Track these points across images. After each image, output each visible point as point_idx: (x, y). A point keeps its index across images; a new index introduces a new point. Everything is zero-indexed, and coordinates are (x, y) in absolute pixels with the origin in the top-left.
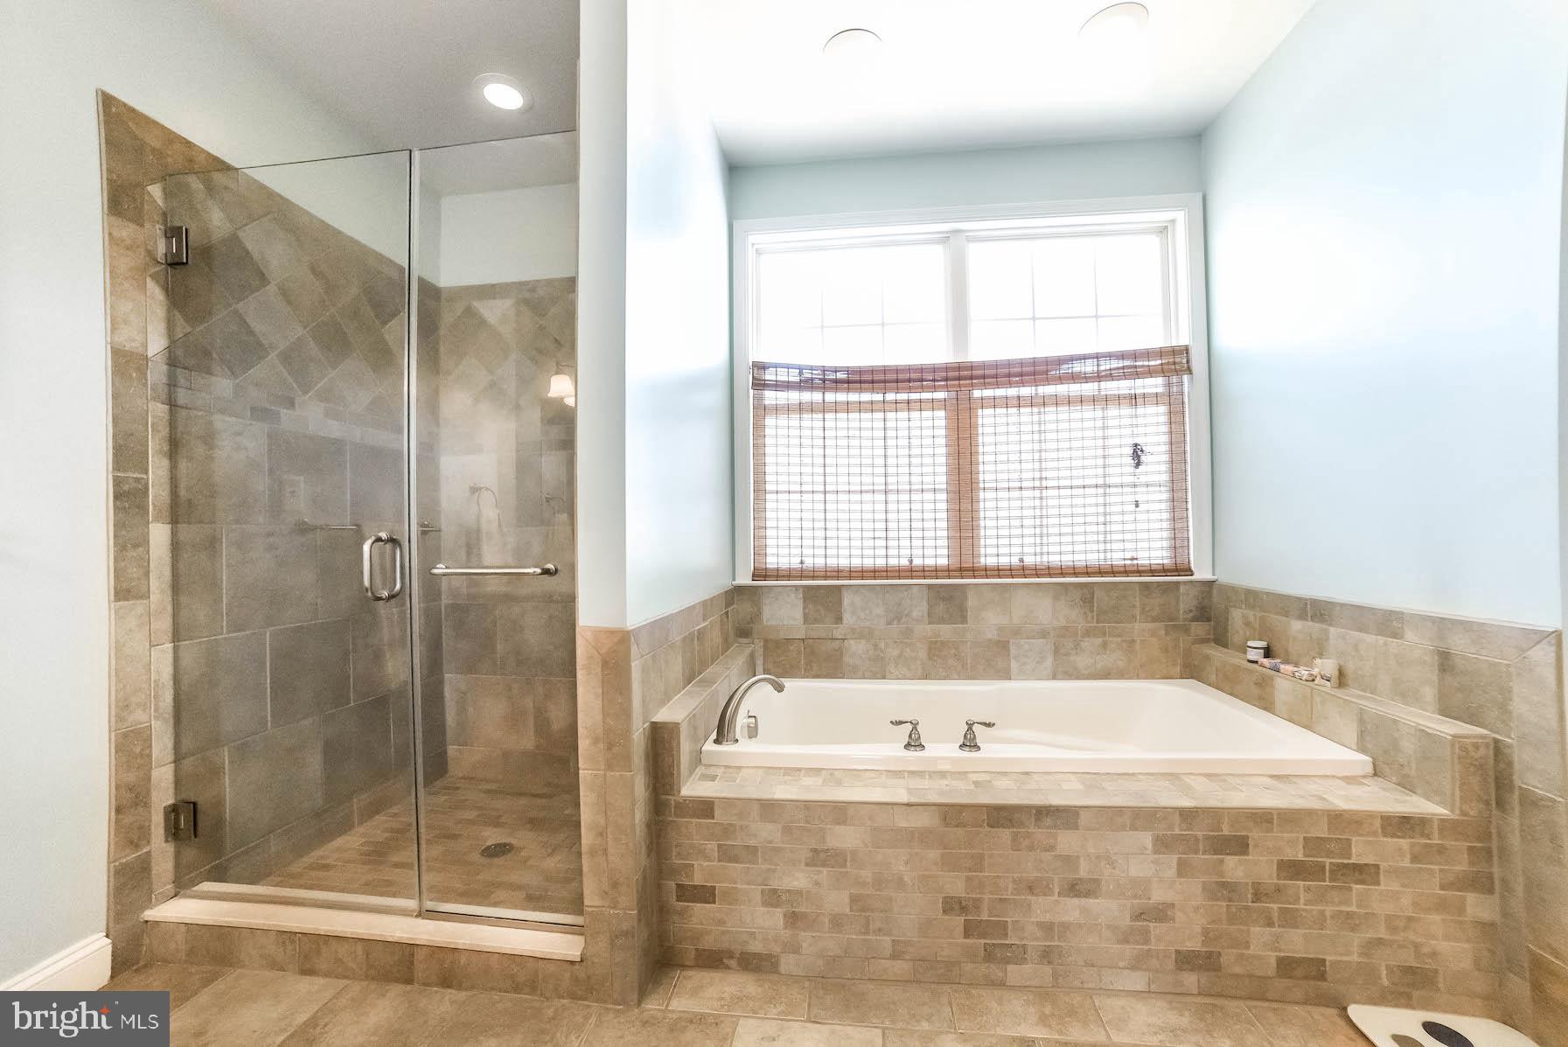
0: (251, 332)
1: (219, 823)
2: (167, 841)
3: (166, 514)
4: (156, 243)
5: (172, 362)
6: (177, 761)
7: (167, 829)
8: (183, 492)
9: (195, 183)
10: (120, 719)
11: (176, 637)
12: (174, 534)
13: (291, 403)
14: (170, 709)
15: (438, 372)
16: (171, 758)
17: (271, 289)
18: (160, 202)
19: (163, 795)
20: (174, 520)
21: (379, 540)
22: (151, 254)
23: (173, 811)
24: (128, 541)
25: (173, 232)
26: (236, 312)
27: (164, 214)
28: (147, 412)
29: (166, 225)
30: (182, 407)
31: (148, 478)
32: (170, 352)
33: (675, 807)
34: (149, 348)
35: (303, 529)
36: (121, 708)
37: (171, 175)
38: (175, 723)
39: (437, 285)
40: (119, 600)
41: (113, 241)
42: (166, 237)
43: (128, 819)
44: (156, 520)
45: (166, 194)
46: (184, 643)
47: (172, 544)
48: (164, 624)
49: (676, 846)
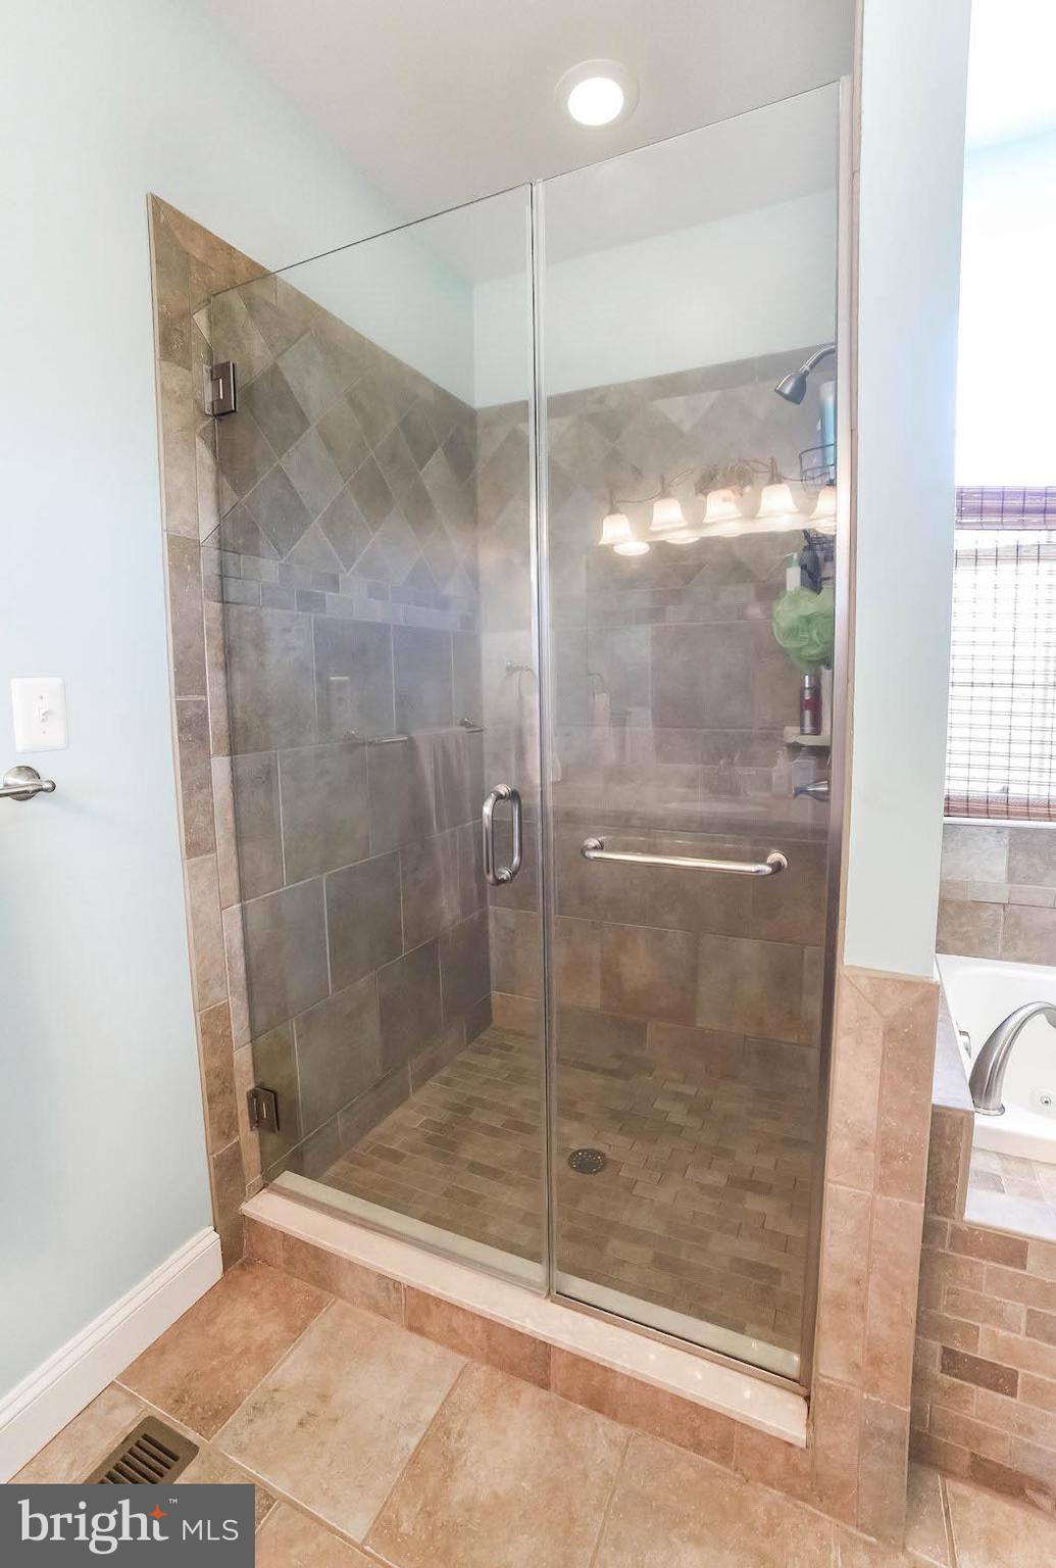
0: (294, 494)
1: (293, 1103)
2: (252, 1130)
3: (225, 744)
4: (202, 389)
5: (222, 546)
6: (253, 1040)
7: (251, 1117)
8: (238, 714)
9: (235, 300)
10: (203, 998)
11: (242, 898)
12: (233, 766)
13: (335, 583)
14: (243, 982)
15: (476, 522)
16: (247, 1038)
17: (311, 435)
18: (205, 333)
19: (244, 1083)
20: (232, 751)
21: (500, 797)
22: (198, 404)
23: (253, 1095)
24: (194, 785)
25: (221, 372)
26: (279, 470)
27: (210, 352)
28: (202, 613)
29: (211, 364)
30: (232, 603)
31: (206, 701)
32: (220, 533)
33: (952, 1236)
34: (201, 533)
35: (353, 745)
36: (203, 983)
37: (215, 295)
38: (248, 998)
39: (471, 405)
40: (191, 858)
41: (165, 393)
42: (212, 379)
43: (219, 1108)
44: (217, 753)
45: (210, 322)
46: (250, 901)
47: (232, 782)
48: (230, 882)
49: (949, 1293)
